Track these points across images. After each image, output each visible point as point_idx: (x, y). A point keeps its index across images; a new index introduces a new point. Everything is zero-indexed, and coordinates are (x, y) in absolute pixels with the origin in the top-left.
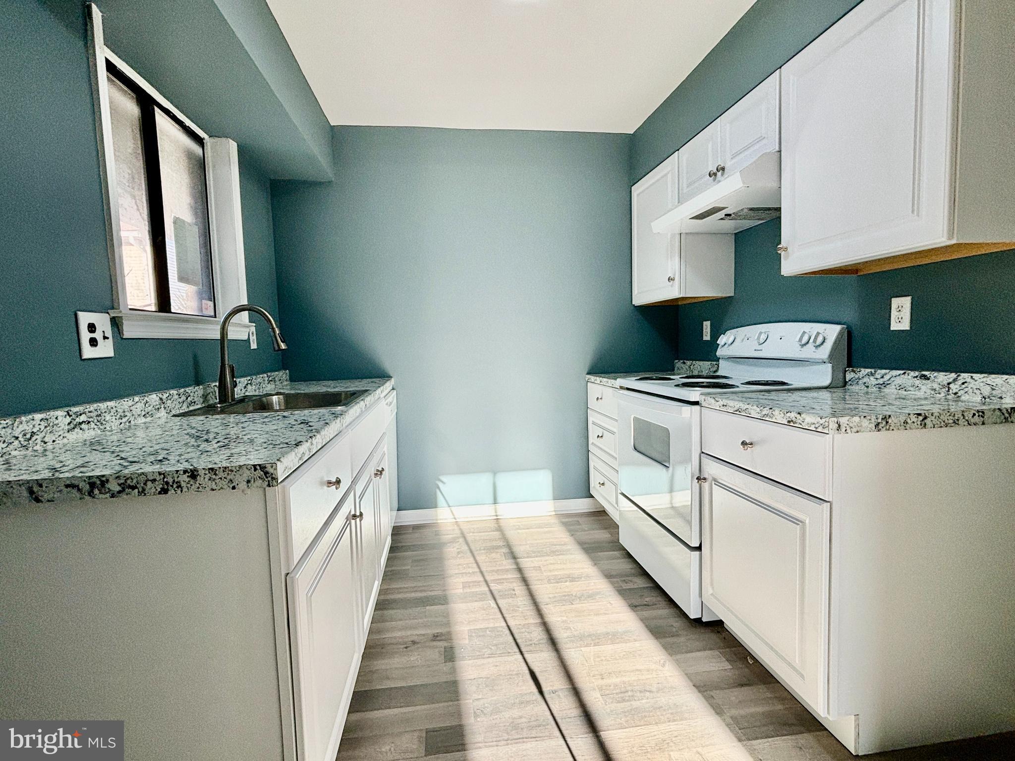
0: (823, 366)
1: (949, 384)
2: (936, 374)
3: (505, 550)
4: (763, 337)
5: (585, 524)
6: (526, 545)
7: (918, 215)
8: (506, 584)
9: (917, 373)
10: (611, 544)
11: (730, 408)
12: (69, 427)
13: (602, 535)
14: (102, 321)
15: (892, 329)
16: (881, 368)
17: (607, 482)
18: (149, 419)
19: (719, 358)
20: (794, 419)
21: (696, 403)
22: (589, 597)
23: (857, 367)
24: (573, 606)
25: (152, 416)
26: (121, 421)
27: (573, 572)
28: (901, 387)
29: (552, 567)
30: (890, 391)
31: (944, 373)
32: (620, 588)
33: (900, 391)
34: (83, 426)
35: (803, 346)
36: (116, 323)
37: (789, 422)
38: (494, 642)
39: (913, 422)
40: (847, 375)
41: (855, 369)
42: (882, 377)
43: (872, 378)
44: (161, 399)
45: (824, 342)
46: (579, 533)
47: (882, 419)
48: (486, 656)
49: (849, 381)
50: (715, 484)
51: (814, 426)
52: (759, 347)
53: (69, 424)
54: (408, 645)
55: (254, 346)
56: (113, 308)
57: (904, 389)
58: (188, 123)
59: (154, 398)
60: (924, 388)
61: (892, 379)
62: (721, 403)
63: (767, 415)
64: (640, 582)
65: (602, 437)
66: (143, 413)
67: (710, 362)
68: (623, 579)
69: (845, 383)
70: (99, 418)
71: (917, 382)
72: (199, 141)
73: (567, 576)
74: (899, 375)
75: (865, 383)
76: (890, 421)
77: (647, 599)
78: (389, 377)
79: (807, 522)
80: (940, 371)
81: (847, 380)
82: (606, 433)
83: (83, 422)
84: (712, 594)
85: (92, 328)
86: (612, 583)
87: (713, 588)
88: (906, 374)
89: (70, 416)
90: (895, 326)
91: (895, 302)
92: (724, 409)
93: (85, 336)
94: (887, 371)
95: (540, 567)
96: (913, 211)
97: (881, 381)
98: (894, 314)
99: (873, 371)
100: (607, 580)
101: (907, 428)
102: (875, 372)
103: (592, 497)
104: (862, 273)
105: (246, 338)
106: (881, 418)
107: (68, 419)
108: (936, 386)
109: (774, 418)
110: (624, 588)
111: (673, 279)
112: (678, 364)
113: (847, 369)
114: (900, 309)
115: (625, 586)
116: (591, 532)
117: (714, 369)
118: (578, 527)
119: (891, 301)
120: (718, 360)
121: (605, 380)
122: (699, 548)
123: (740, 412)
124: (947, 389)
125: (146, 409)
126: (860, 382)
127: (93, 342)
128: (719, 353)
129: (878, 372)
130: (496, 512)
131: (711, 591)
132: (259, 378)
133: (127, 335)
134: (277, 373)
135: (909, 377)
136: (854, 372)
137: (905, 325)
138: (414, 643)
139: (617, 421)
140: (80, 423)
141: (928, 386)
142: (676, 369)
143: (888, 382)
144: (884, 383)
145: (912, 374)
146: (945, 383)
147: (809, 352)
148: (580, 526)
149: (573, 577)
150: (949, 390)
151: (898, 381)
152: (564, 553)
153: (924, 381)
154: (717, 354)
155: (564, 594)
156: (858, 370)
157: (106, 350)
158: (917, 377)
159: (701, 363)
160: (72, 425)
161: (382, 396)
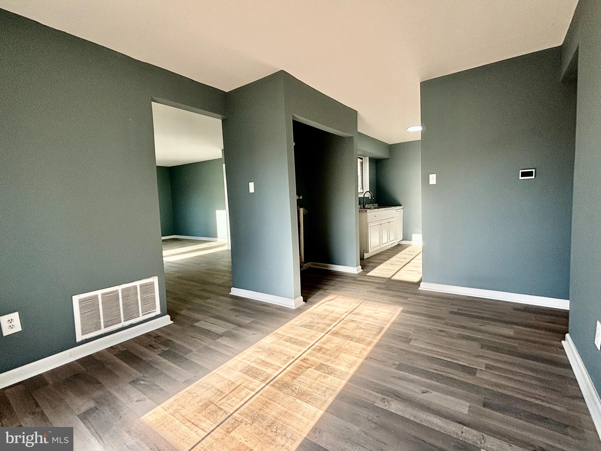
55: (370, 198)
105: (368, 196)
161: (395, 209)
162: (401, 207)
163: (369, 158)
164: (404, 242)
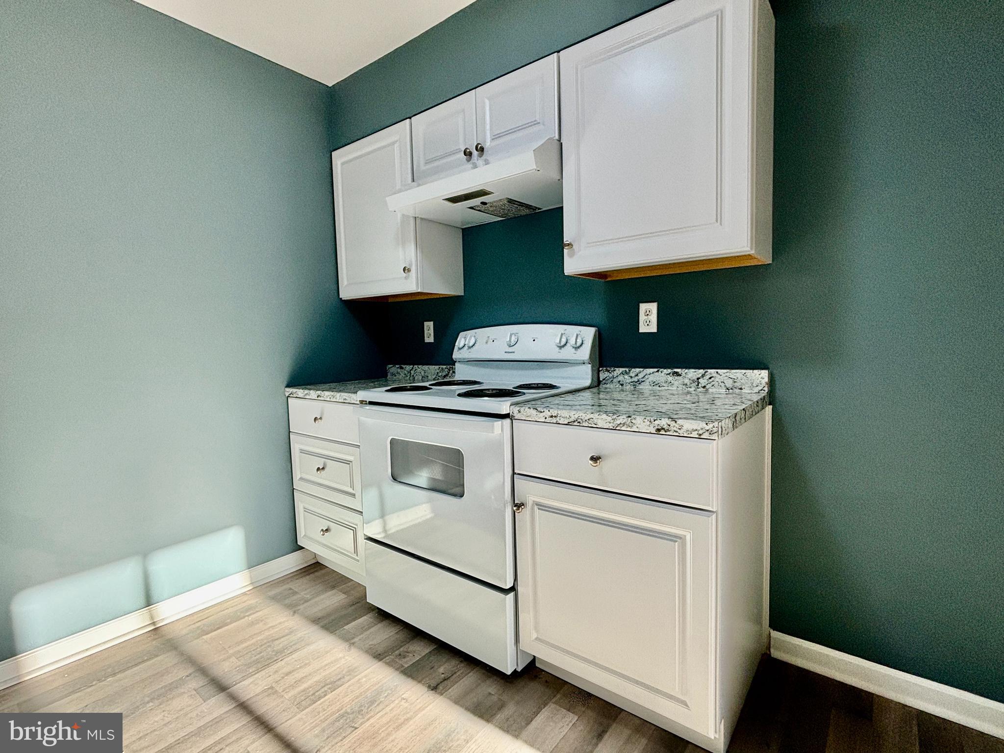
0: (584, 367)
1: (698, 379)
2: (687, 371)
3: (197, 682)
4: (514, 339)
5: (304, 588)
6: (229, 657)
7: (721, 224)
9: (669, 371)
10: (353, 608)
11: (562, 419)
13: (332, 600)
15: (641, 331)
16: (635, 367)
17: (332, 525)
19: (456, 362)
20: (666, 427)
21: (507, 416)
22: (371, 703)
23: (610, 367)
24: (358, 731)
27: (327, 672)
28: (655, 384)
29: (291, 679)
30: (645, 387)
31: (693, 370)
32: (402, 669)
33: (654, 387)
35: (561, 347)
37: (658, 430)
40: (600, 375)
41: (608, 369)
42: (637, 375)
43: (626, 377)
45: (582, 343)
46: (301, 607)
49: (603, 380)
50: (539, 509)
51: (696, 432)
52: (510, 349)
57: (658, 386)
60: (676, 383)
61: (646, 377)
62: (547, 413)
63: (624, 424)
64: (420, 650)
65: (323, 468)
67: (438, 367)
68: (397, 652)
69: (599, 382)
71: (670, 378)
73: (322, 685)
74: (653, 373)
75: (619, 382)
77: (441, 670)
79: (688, 538)
80: (690, 368)
81: (601, 379)
82: (329, 462)
84: (537, 639)
86: (389, 664)
87: (537, 631)
88: (660, 372)
90: (643, 329)
91: (643, 307)
92: (554, 420)
94: (642, 370)
95: (272, 688)
96: (717, 221)
97: (636, 379)
98: (642, 318)
99: (627, 370)
100: (380, 663)
102: (630, 371)
103: (302, 548)
104: (609, 279)
108: (687, 381)
109: (635, 427)
110: (406, 666)
111: (409, 270)
112: (392, 369)
113: (601, 369)
114: (647, 313)
115: (408, 662)
116: (317, 599)
117: (444, 374)
118: (295, 597)
119: (639, 306)
120: (453, 363)
121: (327, 393)
122: (513, 589)
123: (579, 422)
124: (697, 384)
126: (615, 380)
128: (456, 355)
129: (631, 371)
130: (152, 618)
131: (534, 636)
135: (663, 374)
136: (608, 371)
137: (653, 328)
139: (358, 446)
141: (680, 382)
142: (389, 374)
143: (643, 380)
144: (639, 381)
145: (665, 371)
146: (695, 378)
147: (568, 353)
148: (299, 596)
149: (331, 683)
150: (698, 384)
151: (651, 378)
152: (297, 646)
153: (676, 378)
154: (454, 357)
155: (334, 716)
156: (612, 369)
158: (669, 374)
159: (426, 367)
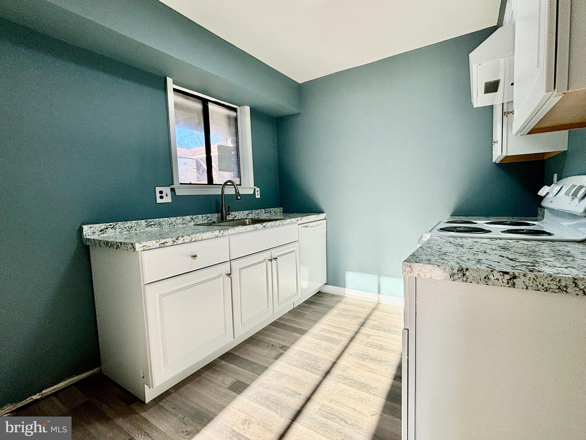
8: (342, 337)
12: (146, 226)
14: (167, 190)
18: (185, 225)
22: (379, 361)
24: (363, 362)
25: (186, 224)
26: (170, 225)
34: (152, 226)
36: (173, 190)
38: (303, 360)
39: (498, 279)
44: (192, 218)
47: (458, 271)
48: (292, 364)
53: (146, 225)
54: (269, 345)
55: (258, 196)
56: (173, 185)
58: (227, 104)
59: (188, 218)
66: (182, 223)
70: (160, 224)
72: (235, 110)
76: (467, 274)
78: (323, 212)
83: (152, 225)
85: (161, 192)
89: (147, 222)
93: (158, 195)
101: (488, 283)
105: (252, 193)
106: (457, 269)
107: (146, 223)
111: (497, 142)
125: (183, 222)
127: (161, 197)
132: (258, 211)
133: (178, 194)
134: (273, 209)
138: (273, 345)
140: (151, 225)
142: (538, 215)
155: (365, 353)
157: (168, 199)
160: (147, 225)
161: (299, 222)
162: (322, 216)
163: (252, 109)
164: (330, 289)
